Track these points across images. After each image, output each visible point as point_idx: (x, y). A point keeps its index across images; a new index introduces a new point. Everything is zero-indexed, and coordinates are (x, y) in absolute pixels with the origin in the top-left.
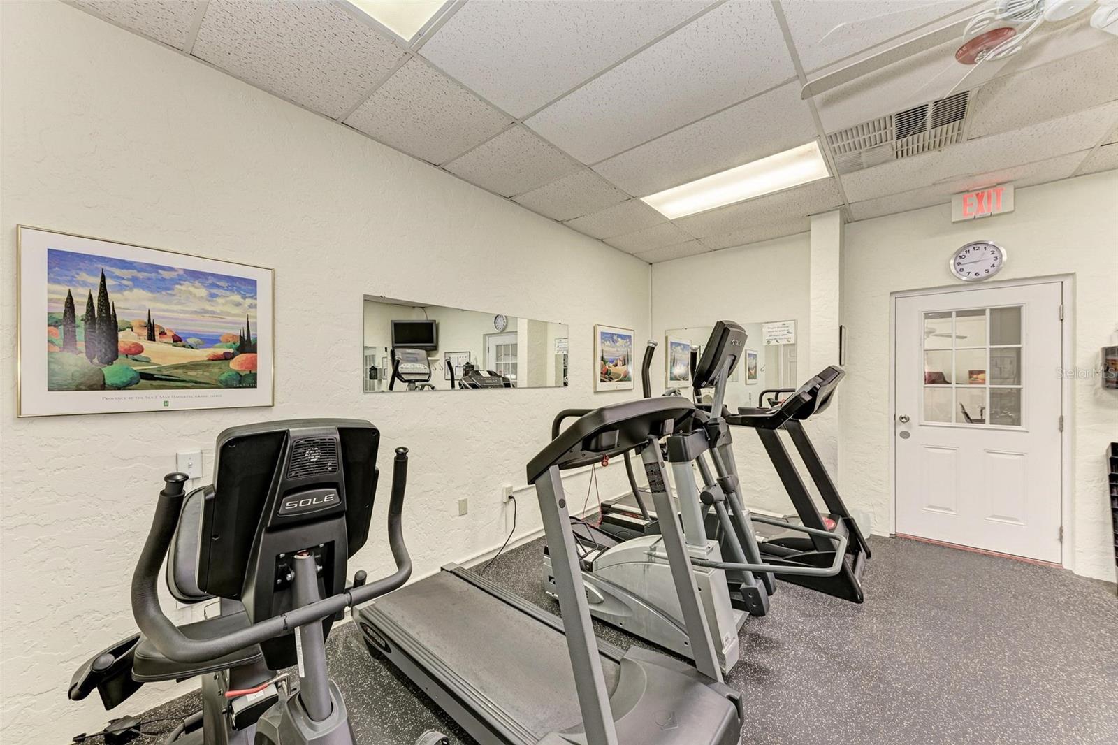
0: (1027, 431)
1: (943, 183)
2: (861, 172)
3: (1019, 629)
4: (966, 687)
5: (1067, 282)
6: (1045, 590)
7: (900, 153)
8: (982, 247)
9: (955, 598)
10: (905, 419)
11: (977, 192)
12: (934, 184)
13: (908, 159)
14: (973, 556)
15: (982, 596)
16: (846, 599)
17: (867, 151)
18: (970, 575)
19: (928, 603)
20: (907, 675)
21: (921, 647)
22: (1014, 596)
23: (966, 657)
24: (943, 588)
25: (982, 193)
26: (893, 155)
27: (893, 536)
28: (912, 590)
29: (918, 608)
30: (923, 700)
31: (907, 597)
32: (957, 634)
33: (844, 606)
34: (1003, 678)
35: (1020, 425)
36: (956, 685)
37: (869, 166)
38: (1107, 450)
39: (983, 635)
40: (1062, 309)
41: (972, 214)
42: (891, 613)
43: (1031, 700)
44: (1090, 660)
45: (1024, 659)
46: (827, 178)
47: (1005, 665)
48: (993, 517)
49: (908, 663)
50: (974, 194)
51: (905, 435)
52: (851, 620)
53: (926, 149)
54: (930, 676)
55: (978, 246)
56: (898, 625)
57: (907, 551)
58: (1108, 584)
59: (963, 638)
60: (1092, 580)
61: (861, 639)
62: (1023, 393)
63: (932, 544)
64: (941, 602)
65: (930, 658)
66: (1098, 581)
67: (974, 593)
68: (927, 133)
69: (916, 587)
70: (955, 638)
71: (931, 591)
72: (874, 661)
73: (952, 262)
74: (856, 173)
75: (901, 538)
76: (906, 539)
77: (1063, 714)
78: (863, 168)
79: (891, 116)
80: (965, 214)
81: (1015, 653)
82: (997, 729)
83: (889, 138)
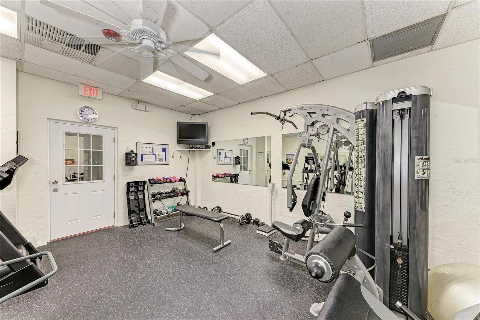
0: (105, 182)
1: (78, 76)
2: (40, 49)
3: (112, 253)
4: (106, 285)
5: (116, 130)
6: (113, 236)
7: (65, 53)
8: (90, 110)
9: (88, 255)
10: (55, 183)
11: (90, 87)
12: (74, 75)
13: (67, 58)
14: (87, 236)
15: (97, 249)
16: (36, 289)
17: (48, 40)
18: (89, 243)
19: (79, 264)
20: (84, 300)
21: (84, 284)
22: (106, 243)
23: (101, 275)
24: (82, 254)
25: (91, 88)
26: (61, 51)
27: (49, 243)
28: (70, 263)
29: (75, 268)
30: (94, 304)
31: (69, 266)
32: (95, 268)
33: (37, 293)
34: (115, 273)
35: (102, 180)
36: (103, 287)
37: (46, 49)
38: (126, 185)
39: (103, 262)
40: (114, 139)
41: (87, 95)
42: (65, 279)
43: (124, 274)
44: (131, 250)
45: (117, 262)
46: (15, 39)
47: (113, 268)
48: (94, 216)
49: (82, 294)
50: (88, 87)
51: (55, 190)
52: (45, 297)
53: (77, 58)
54: (93, 292)
55: (89, 108)
56: (70, 281)
57: (59, 246)
58: (126, 226)
59: (97, 269)
60: (122, 226)
61: (55, 302)
62: (103, 168)
63: (69, 238)
64: (84, 260)
65: (90, 285)
66: (124, 226)
67: (93, 249)
68: (80, 52)
69: (71, 260)
70: (95, 270)
71: (77, 258)
72: (66, 306)
73: (78, 112)
74: (37, 48)
75: (54, 242)
76: (57, 241)
77: (132, 271)
78: (42, 47)
79: (68, 33)
80: (85, 94)
81: (114, 262)
82: (120, 291)
83: (63, 42)
